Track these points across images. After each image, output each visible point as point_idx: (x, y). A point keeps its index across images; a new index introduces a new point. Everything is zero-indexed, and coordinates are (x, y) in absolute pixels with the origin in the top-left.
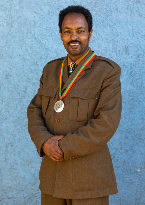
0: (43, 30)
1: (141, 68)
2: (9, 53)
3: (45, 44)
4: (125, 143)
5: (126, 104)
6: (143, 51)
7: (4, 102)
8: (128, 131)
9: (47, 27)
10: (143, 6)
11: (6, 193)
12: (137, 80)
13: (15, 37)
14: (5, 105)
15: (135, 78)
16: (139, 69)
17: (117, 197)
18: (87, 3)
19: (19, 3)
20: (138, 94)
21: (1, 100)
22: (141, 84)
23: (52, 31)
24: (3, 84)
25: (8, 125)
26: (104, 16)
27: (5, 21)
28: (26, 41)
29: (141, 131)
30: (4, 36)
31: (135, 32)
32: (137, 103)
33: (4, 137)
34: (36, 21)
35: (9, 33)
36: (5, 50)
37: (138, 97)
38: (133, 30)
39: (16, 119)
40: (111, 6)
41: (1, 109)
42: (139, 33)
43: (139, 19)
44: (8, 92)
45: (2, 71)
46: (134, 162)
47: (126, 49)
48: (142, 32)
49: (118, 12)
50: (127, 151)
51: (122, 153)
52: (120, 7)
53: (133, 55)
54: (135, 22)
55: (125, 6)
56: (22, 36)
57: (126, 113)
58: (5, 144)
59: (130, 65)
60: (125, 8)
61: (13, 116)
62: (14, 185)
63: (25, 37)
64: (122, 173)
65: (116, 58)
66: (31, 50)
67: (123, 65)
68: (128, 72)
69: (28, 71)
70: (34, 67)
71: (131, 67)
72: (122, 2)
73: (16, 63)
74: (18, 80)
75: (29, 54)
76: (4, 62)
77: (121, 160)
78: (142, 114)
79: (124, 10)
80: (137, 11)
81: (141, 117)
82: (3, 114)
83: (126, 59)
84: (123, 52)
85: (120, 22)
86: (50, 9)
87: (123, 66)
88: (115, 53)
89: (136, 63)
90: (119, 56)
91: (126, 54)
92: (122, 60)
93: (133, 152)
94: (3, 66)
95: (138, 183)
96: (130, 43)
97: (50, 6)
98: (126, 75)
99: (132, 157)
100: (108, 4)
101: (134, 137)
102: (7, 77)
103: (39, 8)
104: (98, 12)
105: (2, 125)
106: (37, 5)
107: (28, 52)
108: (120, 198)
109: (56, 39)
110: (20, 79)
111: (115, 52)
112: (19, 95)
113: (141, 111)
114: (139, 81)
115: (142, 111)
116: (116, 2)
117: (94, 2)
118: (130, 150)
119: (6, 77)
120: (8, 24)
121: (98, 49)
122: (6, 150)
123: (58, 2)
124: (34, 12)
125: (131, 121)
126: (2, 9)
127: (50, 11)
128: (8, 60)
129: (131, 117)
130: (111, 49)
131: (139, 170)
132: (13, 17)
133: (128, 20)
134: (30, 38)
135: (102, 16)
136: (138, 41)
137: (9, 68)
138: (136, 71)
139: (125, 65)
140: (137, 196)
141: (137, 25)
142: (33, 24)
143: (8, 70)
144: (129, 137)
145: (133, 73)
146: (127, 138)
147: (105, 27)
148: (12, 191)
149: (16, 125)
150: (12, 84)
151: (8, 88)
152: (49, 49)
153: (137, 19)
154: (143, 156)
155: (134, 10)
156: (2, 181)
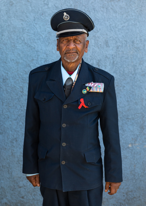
0: (31, 35)
1: (122, 57)
2: (3, 59)
3: (34, 47)
6: (121, 43)
7: (4, 104)
9: (35, 32)
10: (116, 3)
11: (17, 183)
12: (119, 68)
13: (7, 44)
14: (6, 106)
15: (117, 67)
16: (120, 58)
19: (7, 13)
20: (121, 80)
21: (2, 102)
23: (39, 35)
24: (1, 88)
25: (10, 123)
28: (17, 46)
29: (128, 112)
31: (113, 27)
32: (121, 88)
33: (9, 135)
34: (24, 28)
37: (122, 83)
38: (111, 25)
39: (17, 117)
40: (89, 6)
42: (116, 27)
43: (114, 15)
44: (7, 93)
46: (125, 139)
47: (106, 43)
48: (118, 26)
49: (96, 11)
52: (96, 7)
53: (113, 47)
54: (111, 18)
55: (101, 5)
56: (13, 43)
58: (10, 140)
59: (111, 56)
60: (101, 7)
63: (16, 43)
65: (98, 52)
66: (22, 54)
67: (105, 57)
68: (110, 62)
69: (23, 73)
71: (113, 58)
72: (98, 2)
73: (11, 68)
74: (15, 82)
75: (22, 57)
78: (127, 97)
79: (100, 9)
80: (111, 8)
81: (127, 99)
82: (5, 114)
83: (107, 51)
84: (104, 46)
85: (98, 20)
86: (35, 15)
88: (98, 48)
89: (116, 54)
90: (101, 49)
91: (107, 47)
92: (104, 53)
93: (124, 131)
95: (131, 157)
96: (109, 37)
97: (35, 13)
98: (110, 65)
100: (86, 5)
101: (123, 118)
102: (4, 81)
103: (25, 16)
105: (5, 124)
106: (23, 13)
107: (20, 56)
109: (44, 41)
111: (97, 46)
112: (17, 95)
113: (125, 94)
114: (121, 69)
115: (127, 95)
116: (92, 2)
122: (11, 145)
123: (42, 9)
124: (21, 20)
127: (36, 17)
128: (3, 66)
130: (94, 44)
131: (130, 146)
132: (2, 26)
133: (105, 17)
134: (21, 44)
136: (116, 34)
137: (5, 72)
138: (117, 61)
139: (107, 57)
140: (132, 168)
141: (113, 21)
142: (22, 30)
143: (5, 75)
145: (115, 63)
148: (22, 181)
149: (18, 122)
150: (9, 86)
151: (6, 90)
152: (38, 51)
154: (133, 133)
155: (109, 8)
156: (11, 173)
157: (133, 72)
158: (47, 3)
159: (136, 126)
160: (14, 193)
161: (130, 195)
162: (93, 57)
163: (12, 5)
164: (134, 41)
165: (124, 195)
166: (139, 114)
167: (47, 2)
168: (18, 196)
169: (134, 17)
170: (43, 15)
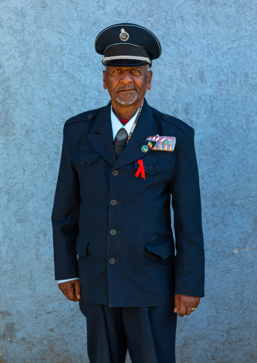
0: (75, 59)
1: (226, 101)
2: (27, 98)
3: (79, 79)
4: (212, 214)
5: (208, 156)
6: (226, 76)
7: (26, 172)
8: (215, 196)
9: (81, 53)
10: (220, 9)
11: (43, 306)
12: (221, 119)
13: (34, 73)
14: (29, 175)
15: (218, 117)
16: (223, 102)
17: (209, 294)
18: (136, 12)
19: (35, 21)
20: (225, 140)
21: (23, 168)
22: (228, 125)
23: (88, 59)
24: (22, 145)
25: (36, 204)
26: (163, 29)
27: (16, 51)
28: (50, 77)
29: (234, 194)
30: (17, 73)
31: (212, 48)
32: (224, 153)
33: (33, 224)
34: (64, 45)
35: (25, 67)
36: (21, 93)
37: (225, 145)
38: (209, 46)
39: (48, 195)
40: (173, 13)
41: (24, 182)
42: (219, 49)
43: (215, 29)
44: (32, 155)
45: (19, 124)
46: (228, 240)
47: (200, 75)
48: (222, 47)
49: (185, 21)
50: (217, 225)
51: (209, 229)
52: (186, 13)
53: (212, 83)
54: (210, 34)
55: (194, 10)
56: (45, 70)
57: (210, 169)
58: (34, 233)
59: (209, 97)
60: (193, 14)
61: (43, 191)
62: (54, 293)
63: (49, 71)
64: (212, 257)
65: (187, 90)
66: (59, 89)
67: (198, 98)
68: (206, 108)
69: (59, 121)
70: (67, 115)
71: (210, 100)
72: (189, 6)
73: (39, 112)
74: (45, 136)
75: (58, 95)
76: (21, 111)
77: (209, 239)
78: (233, 169)
79: (193, 17)
80: (211, 17)
81: (233, 172)
82: (27, 189)
83: (202, 89)
84: (197, 80)
85: (188, 36)
86: (83, 25)
87: (199, 100)
88: (186, 83)
89: (217, 95)
90: (191, 86)
91: (202, 82)
92: (196, 92)
93: (226, 225)
94: (20, 117)
95: (237, 270)
96: (207, 65)
97: (82, 22)
98: (205, 113)
99: (224, 233)
100: (168, 10)
101: (225, 204)
102: (28, 134)
103: (66, 26)
104: (155, 24)
105: (27, 206)
106: (63, 21)
107: (55, 93)
108: (213, 295)
109: (96, 70)
110: (48, 134)
111: (185, 80)
112: (49, 159)
113: (231, 164)
114: (224, 120)
115: (233, 165)
116: (180, 6)
117: (146, 10)
118: (221, 223)
119: (26, 134)
120: (21, 53)
121: (159, 79)
122: (36, 241)
123: (94, 15)
124: (59, 32)
125: (218, 180)
126: (10, 33)
127: (83, 29)
128: (27, 108)
129: (217, 174)
130: (179, 77)
131: (236, 251)
132: (28, 42)
133: (199, 32)
134: (57, 72)
135: (160, 30)
136: (218, 61)
137: (29, 120)
138: (219, 107)
139: (201, 99)
140: (238, 289)
141: (213, 38)
142: (59, 50)
143: (29, 123)
144: (218, 203)
145: (214, 110)
146: (214, 205)
147: (167, 46)
148: (52, 302)
149: (48, 204)
150: (35, 143)
151: (31, 149)
152: (86, 86)
153: (213, 28)
154: (241, 230)
155: (208, 16)
156: (35, 289)
157: (245, 127)
158: (104, 6)
159: (247, 219)
160: (38, 323)
161: (232, 334)
162: (178, 98)
163: (44, 7)
164: (248, 74)
165: (222, 334)
166: (252, 197)
167: (102, 3)
168: (44, 327)
169: (249, 33)
170: (96, 26)
